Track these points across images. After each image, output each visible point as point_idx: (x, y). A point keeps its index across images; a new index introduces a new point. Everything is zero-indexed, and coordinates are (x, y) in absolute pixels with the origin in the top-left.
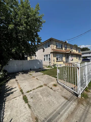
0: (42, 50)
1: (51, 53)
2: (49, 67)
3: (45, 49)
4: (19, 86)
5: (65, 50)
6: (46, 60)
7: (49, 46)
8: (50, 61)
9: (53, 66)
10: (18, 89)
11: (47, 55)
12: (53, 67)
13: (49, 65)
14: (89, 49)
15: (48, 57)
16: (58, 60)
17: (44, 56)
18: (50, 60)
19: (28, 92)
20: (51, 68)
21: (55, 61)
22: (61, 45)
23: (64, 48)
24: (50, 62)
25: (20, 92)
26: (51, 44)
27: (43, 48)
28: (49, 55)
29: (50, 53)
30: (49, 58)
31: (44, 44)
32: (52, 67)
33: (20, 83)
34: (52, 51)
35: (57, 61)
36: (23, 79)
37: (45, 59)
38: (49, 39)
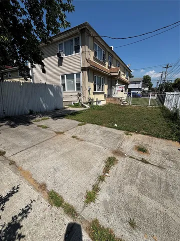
0: (55, 59)
1: (83, 69)
2: (76, 105)
3: (64, 56)
4: (27, 175)
5: (108, 67)
6: (69, 89)
7: (77, 50)
8: (79, 92)
9: (87, 103)
10: (35, 195)
11: (70, 76)
12: (88, 106)
13: (77, 101)
14: (133, 76)
15: (75, 82)
16: (97, 91)
17: (63, 77)
18: (78, 89)
19: (90, 198)
20: (83, 109)
21: (91, 92)
22: (104, 55)
23: (107, 64)
24: (80, 95)
25: (54, 208)
26: (83, 45)
27: (59, 55)
28: (78, 75)
29: (79, 71)
30: (78, 85)
31: (61, 40)
32: (85, 107)
33: (24, 161)
34: (87, 65)
35: (94, 93)
36: (25, 143)
37: (64, 85)
38: (79, 27)
